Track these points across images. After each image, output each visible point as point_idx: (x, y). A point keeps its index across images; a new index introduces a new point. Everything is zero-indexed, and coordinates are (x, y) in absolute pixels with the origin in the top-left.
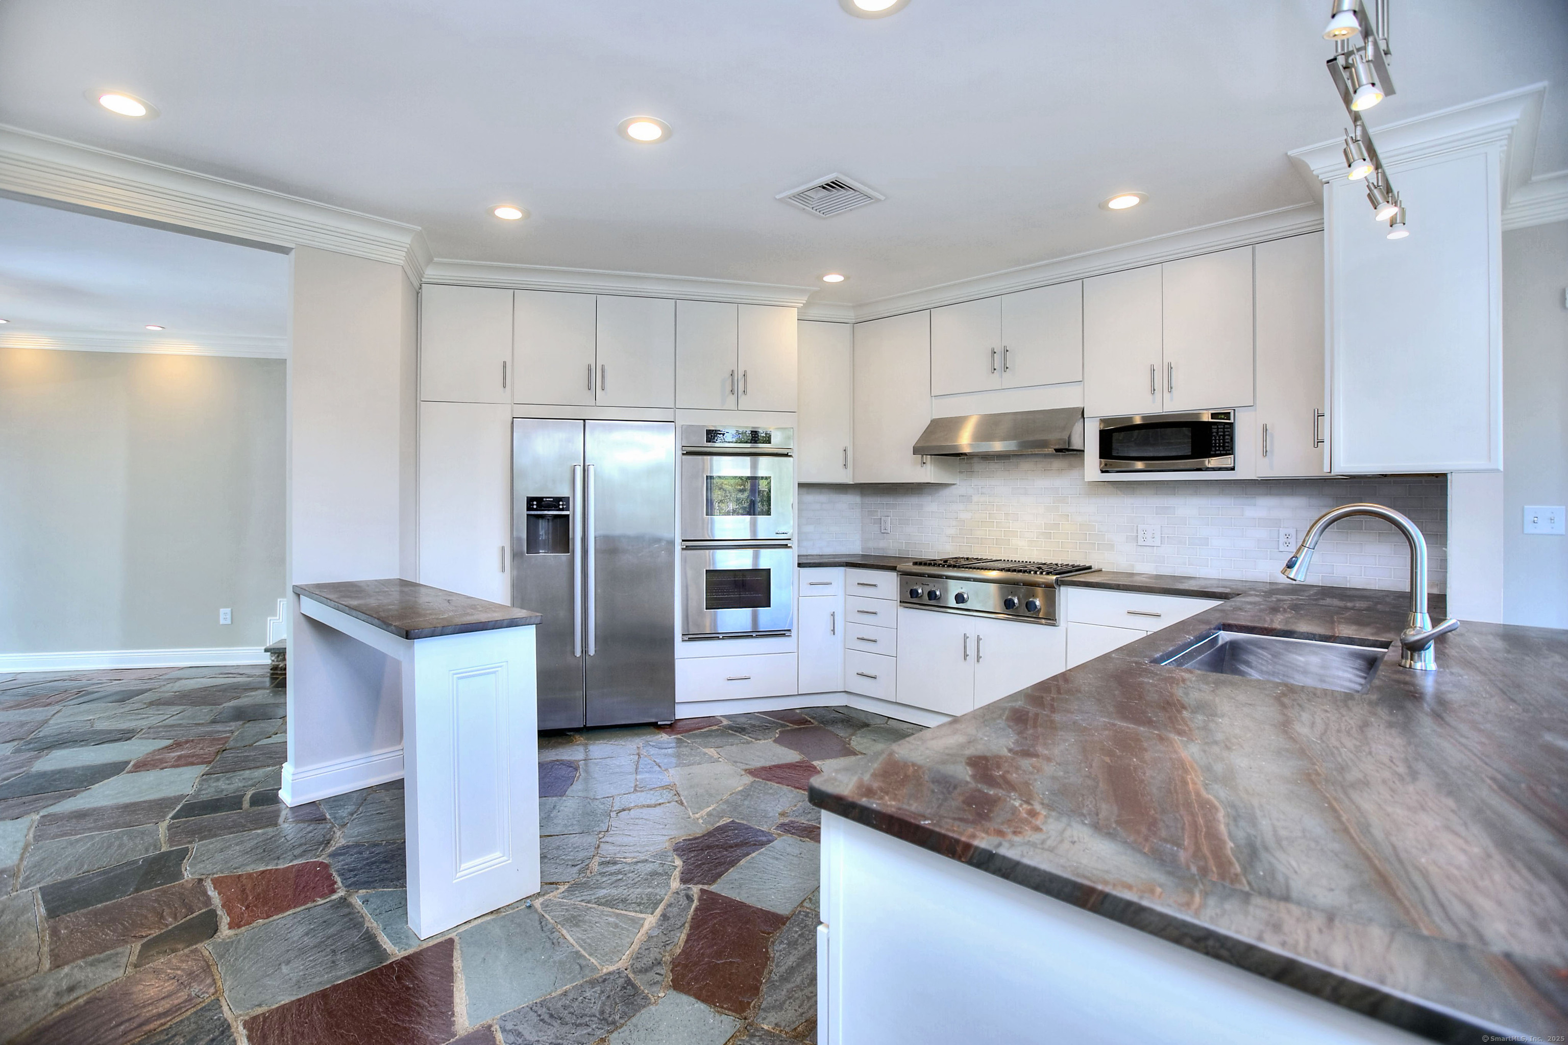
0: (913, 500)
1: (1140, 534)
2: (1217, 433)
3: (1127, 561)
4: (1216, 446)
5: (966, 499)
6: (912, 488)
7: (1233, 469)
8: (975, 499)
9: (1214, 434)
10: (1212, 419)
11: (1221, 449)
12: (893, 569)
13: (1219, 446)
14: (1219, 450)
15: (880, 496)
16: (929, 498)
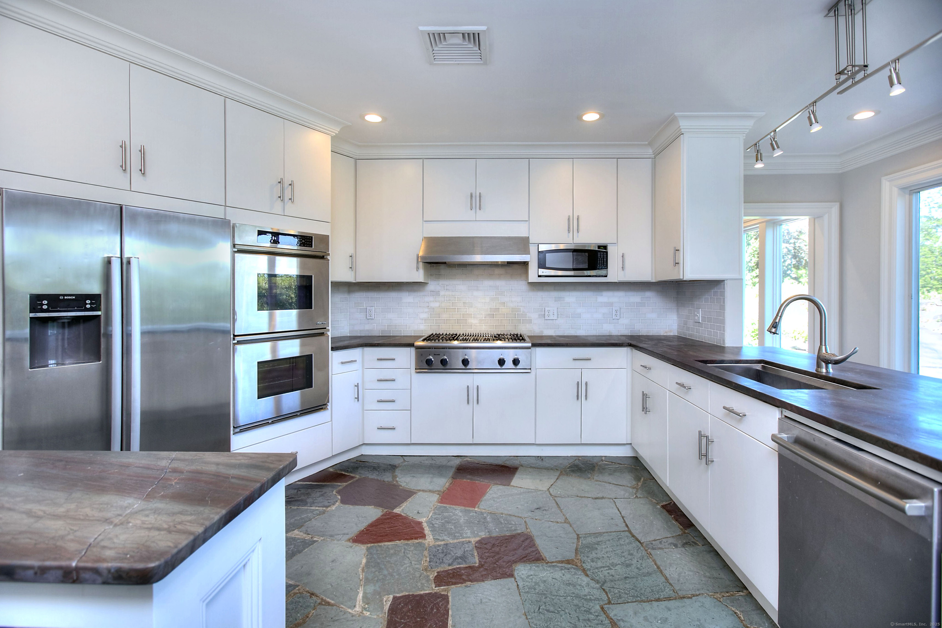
0: (393, 295)
1: (547, 313)
2: (600, 256)
3: (539, 329)
4: (599, 264)
5: (436, 293)
6: (392, 286)
7: (606, 276)
8: (442, 293)
9: (599, 257)
10: (598, 249)
11: (602, 265)
12: (411, 345)
13: (601, 264)
14: (601, 266)
15: (366, 292)
16: (407, 293)
